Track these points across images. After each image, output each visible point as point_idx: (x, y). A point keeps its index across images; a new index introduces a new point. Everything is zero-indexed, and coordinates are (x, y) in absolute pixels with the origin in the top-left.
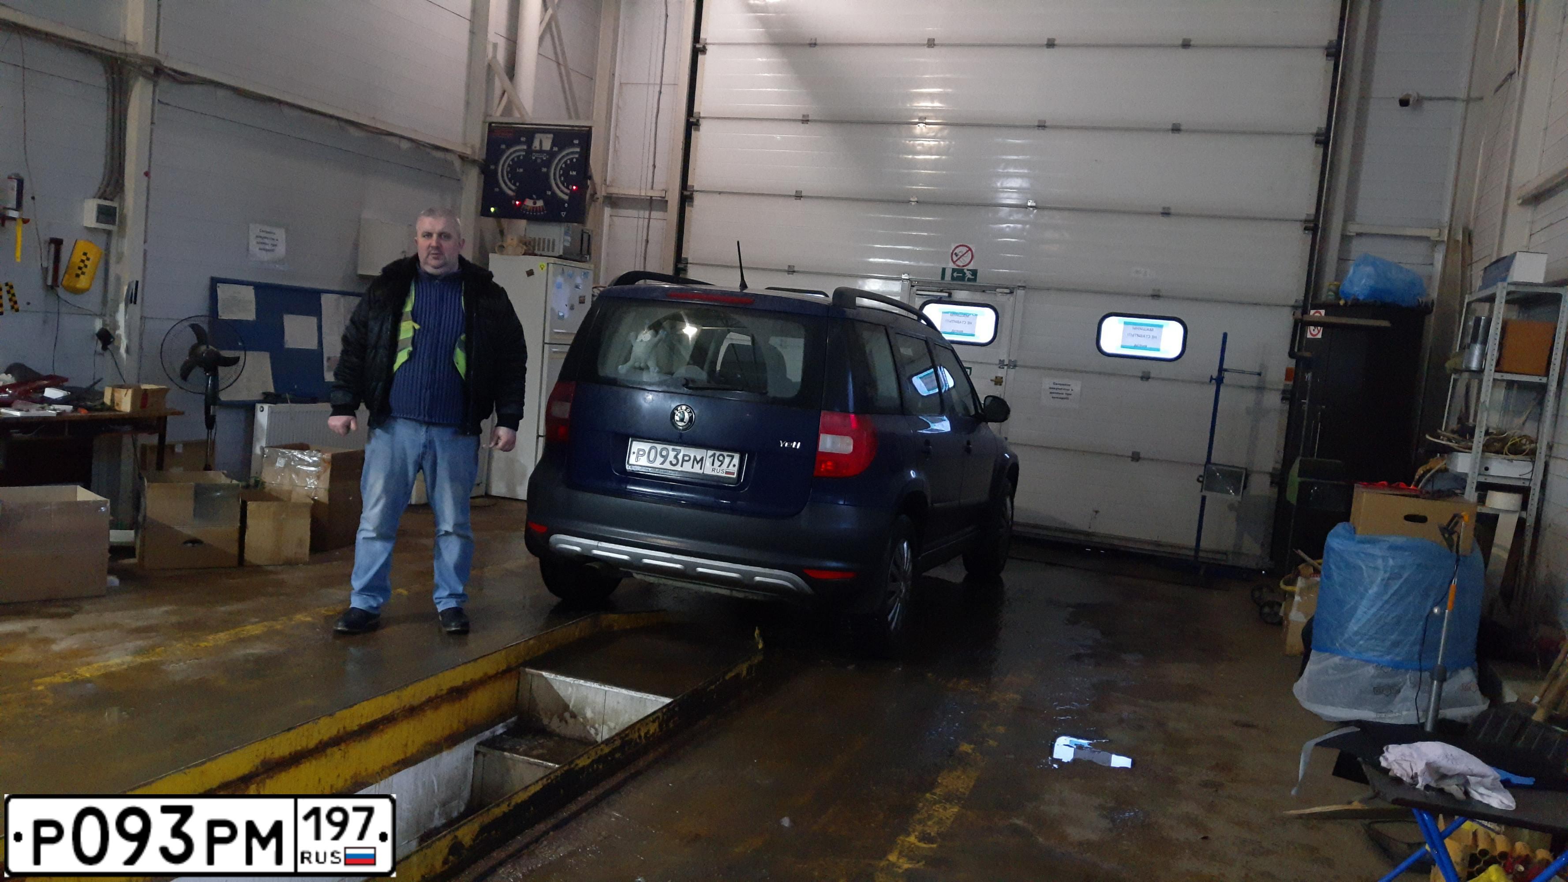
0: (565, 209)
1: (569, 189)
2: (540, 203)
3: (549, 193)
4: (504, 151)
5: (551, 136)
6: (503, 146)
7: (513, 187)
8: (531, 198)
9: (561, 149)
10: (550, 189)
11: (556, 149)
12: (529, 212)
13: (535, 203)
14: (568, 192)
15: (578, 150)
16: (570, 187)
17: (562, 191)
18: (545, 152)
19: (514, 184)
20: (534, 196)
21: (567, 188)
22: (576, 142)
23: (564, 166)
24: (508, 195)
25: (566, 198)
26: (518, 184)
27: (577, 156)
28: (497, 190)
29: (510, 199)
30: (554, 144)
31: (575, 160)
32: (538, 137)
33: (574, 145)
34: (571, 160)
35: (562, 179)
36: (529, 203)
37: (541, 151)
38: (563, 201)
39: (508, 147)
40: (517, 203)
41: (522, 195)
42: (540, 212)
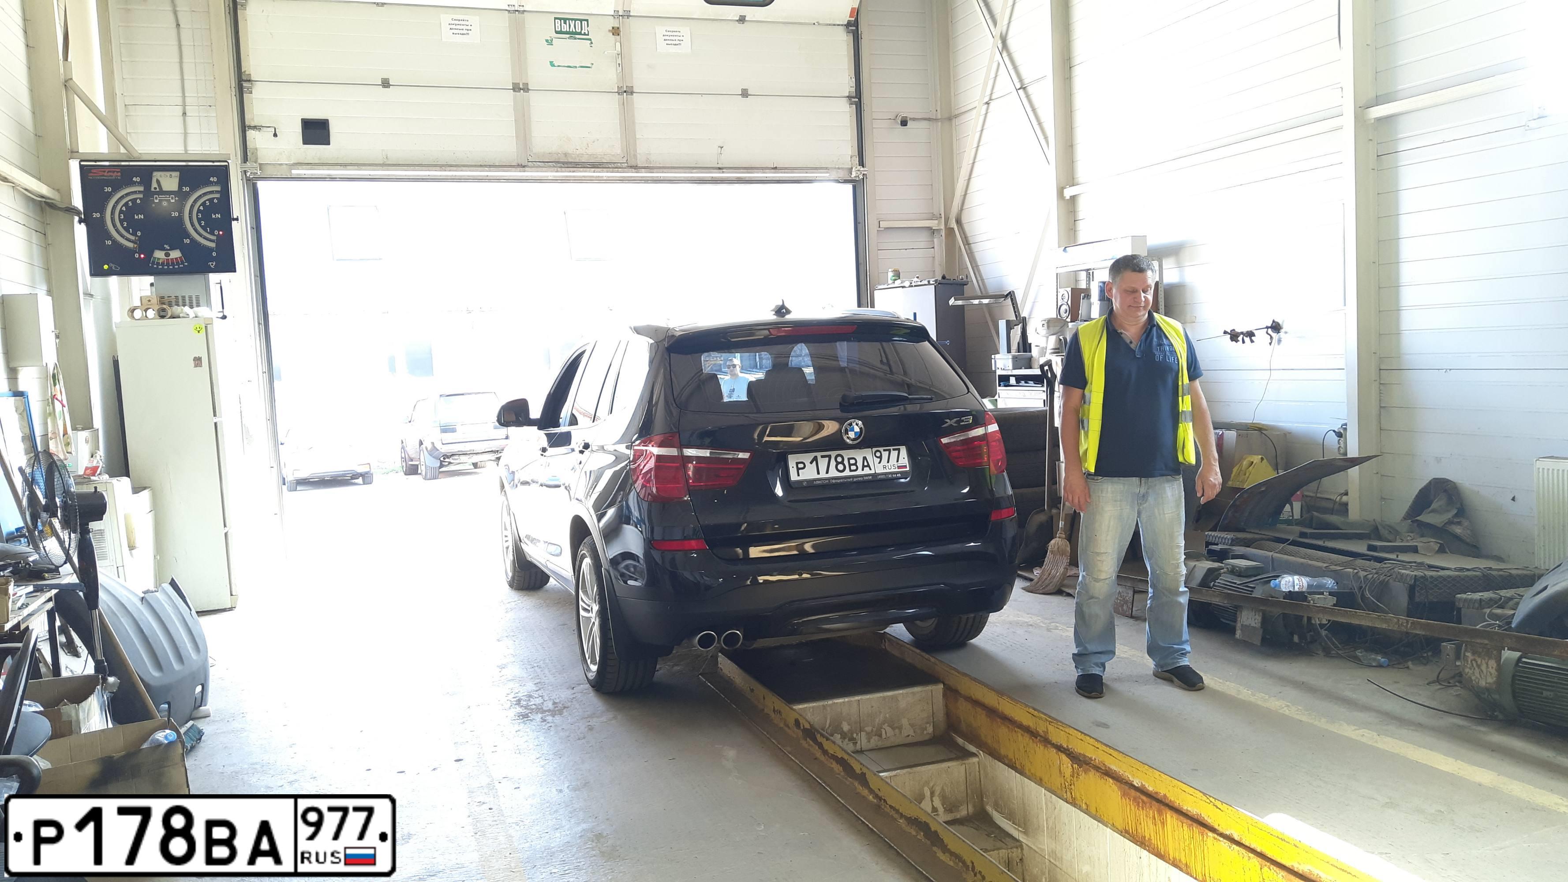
0: (212, 259)
1: (215, 235)
2: (176, 254)
3: (187, 241)
4: (109, 196)
5: (177, 174)
6: (110, 189)
7: (133, 238)
8: (163, 249)
9: (194, 189)
10: (188, 236)
11: (187, 189)
12: (163, 264)
13: (167, 255)
14: (214, 238)
15: (218, 188)
16: (216, 232)
17: (205, 238)
18: (169, 193)
19: (134, 234)
20: (166, 246)
21: (212, 233)
22: (215, 179)
23: (201, 208)
24: (127, 248)
25: (213, 245)
26: (139, 233)
27: (218, 196)
28: (109, 243)
29: (132, 252)
30: (181, 185)
31: (216, 201)
32: (156, 175)
33: (211, 184)
34: (211, 200)
35: (203, 223)
36: (159, 255)
37: (161, 192)
38: (211, 250)
39: (116, 189)
40: (142, 256)
41: (147, 245)
42: (178, 264)
